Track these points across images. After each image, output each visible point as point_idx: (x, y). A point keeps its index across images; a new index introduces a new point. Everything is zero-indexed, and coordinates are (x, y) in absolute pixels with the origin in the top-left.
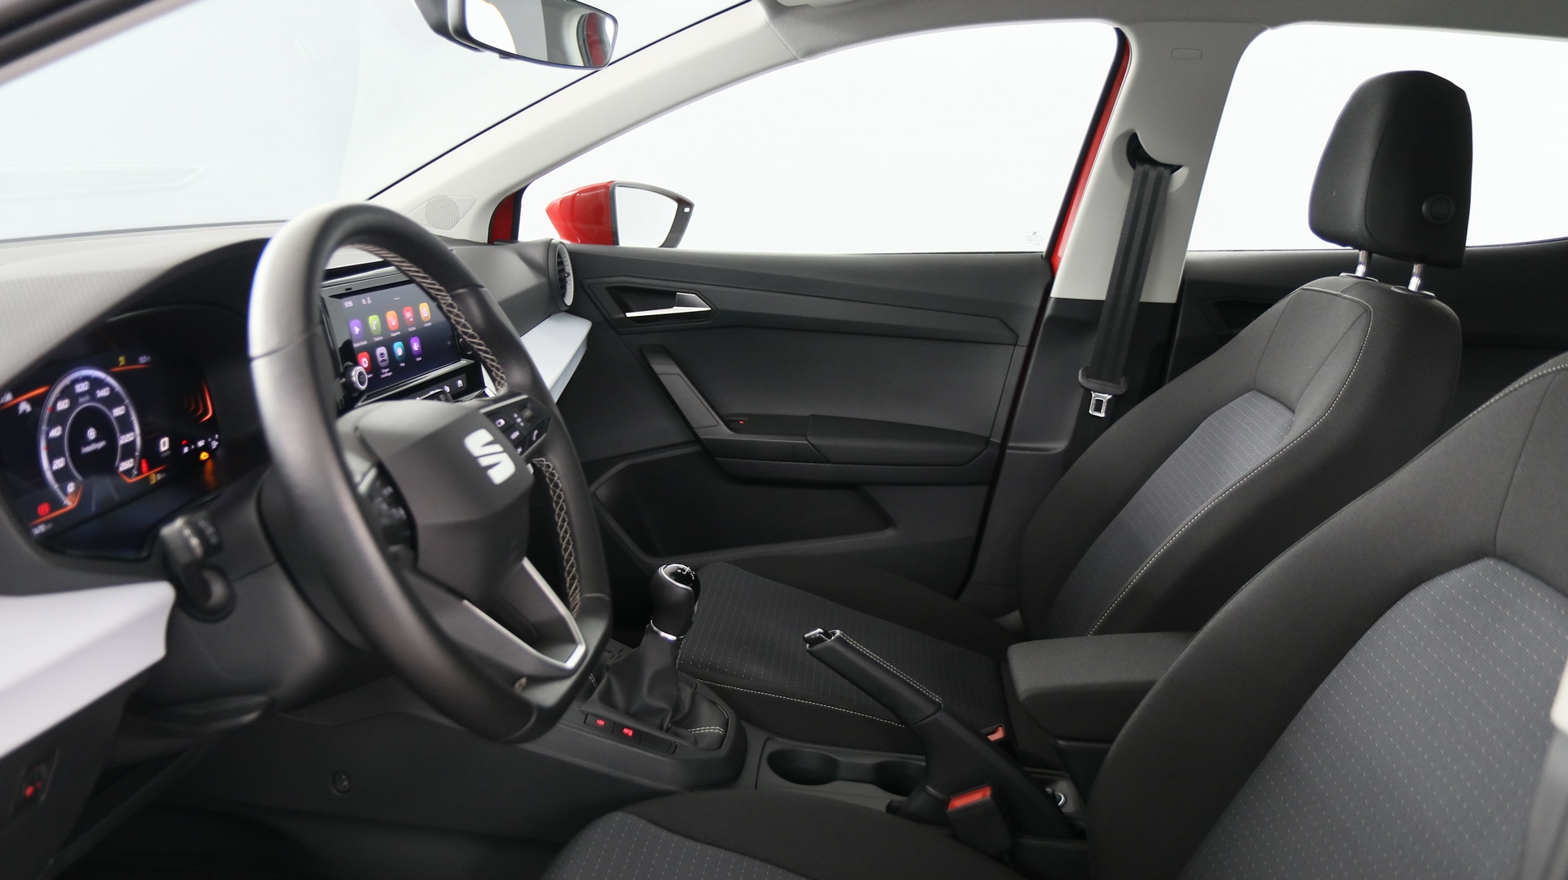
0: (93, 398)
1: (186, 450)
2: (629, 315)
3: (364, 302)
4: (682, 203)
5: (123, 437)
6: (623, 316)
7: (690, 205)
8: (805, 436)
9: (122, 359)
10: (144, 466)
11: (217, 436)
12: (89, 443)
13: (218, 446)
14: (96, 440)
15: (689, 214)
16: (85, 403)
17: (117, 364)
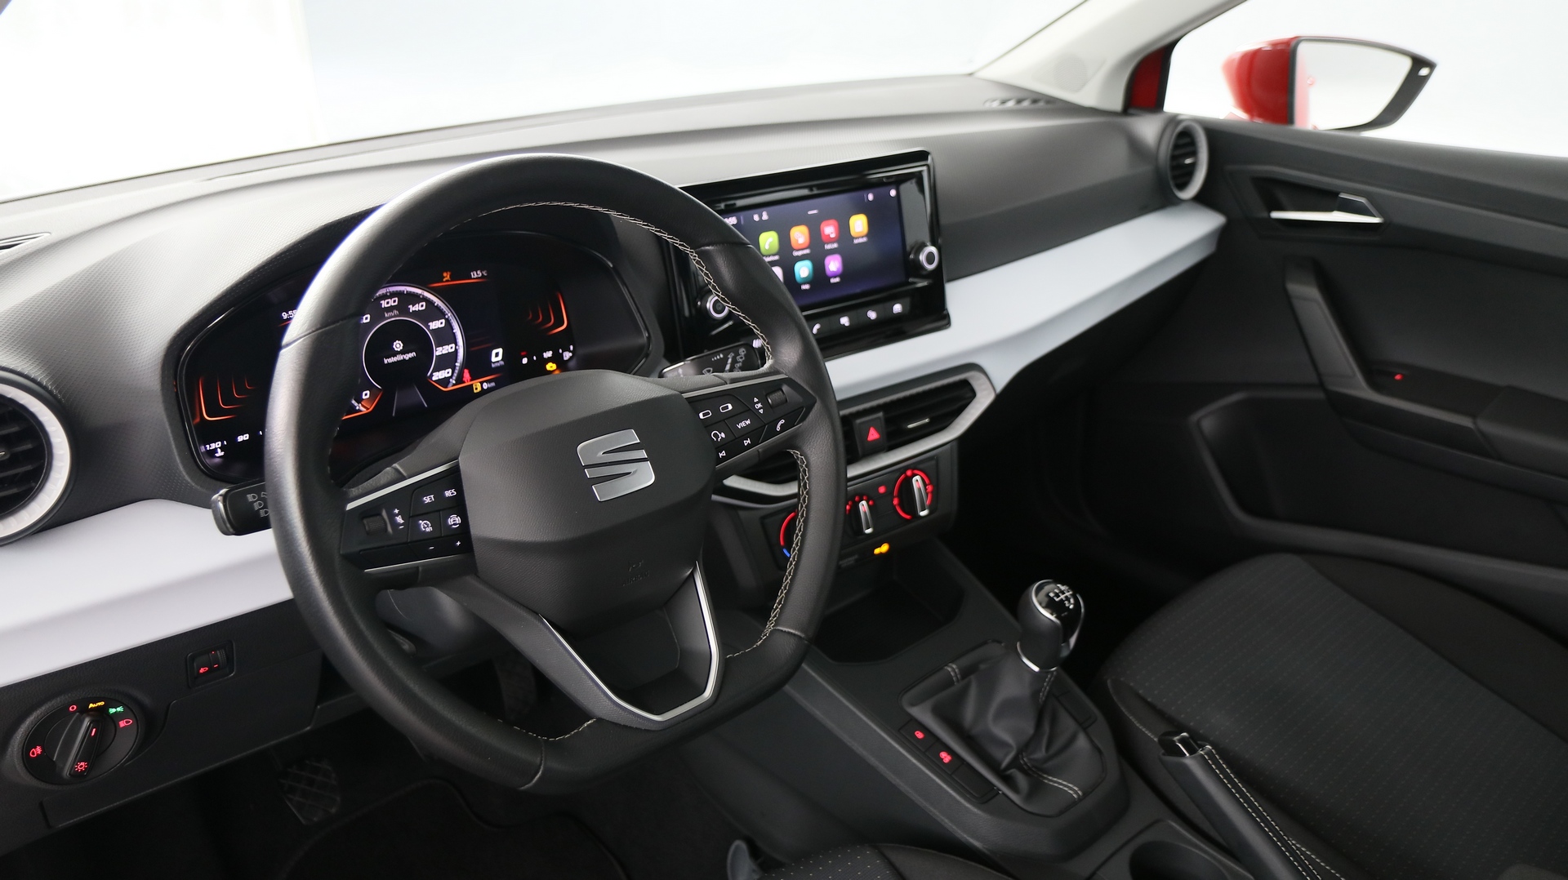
0: (405, 312)
1: (525, 361)
2: (1276, 215)
3: (756, 218)
4: (1418, 62)
5: (440, 349)
6: (1265, 215)
7: (1431, 65)
8: (1473, 416)
9: (447, 276)
10: (467, 375)
11: (572, 348)
12: (395, 354)
13: (571, 358)
14: (402, 352)
15: (1426, 78)
16: (391, 317)
17: (441, 279)
